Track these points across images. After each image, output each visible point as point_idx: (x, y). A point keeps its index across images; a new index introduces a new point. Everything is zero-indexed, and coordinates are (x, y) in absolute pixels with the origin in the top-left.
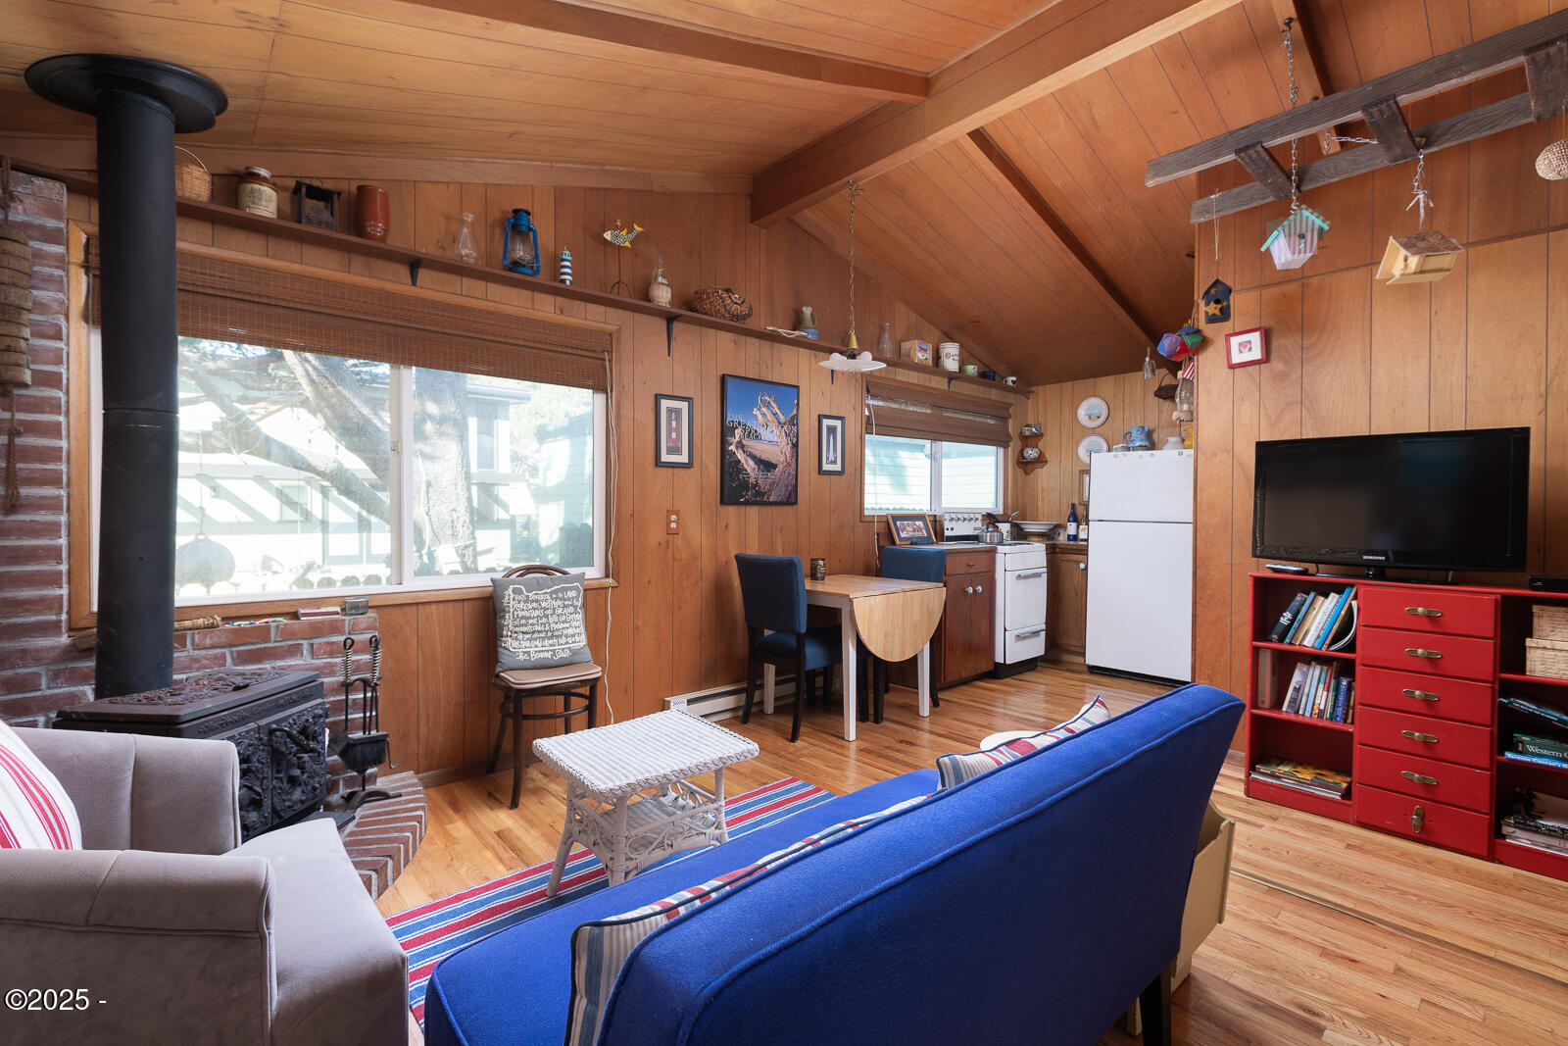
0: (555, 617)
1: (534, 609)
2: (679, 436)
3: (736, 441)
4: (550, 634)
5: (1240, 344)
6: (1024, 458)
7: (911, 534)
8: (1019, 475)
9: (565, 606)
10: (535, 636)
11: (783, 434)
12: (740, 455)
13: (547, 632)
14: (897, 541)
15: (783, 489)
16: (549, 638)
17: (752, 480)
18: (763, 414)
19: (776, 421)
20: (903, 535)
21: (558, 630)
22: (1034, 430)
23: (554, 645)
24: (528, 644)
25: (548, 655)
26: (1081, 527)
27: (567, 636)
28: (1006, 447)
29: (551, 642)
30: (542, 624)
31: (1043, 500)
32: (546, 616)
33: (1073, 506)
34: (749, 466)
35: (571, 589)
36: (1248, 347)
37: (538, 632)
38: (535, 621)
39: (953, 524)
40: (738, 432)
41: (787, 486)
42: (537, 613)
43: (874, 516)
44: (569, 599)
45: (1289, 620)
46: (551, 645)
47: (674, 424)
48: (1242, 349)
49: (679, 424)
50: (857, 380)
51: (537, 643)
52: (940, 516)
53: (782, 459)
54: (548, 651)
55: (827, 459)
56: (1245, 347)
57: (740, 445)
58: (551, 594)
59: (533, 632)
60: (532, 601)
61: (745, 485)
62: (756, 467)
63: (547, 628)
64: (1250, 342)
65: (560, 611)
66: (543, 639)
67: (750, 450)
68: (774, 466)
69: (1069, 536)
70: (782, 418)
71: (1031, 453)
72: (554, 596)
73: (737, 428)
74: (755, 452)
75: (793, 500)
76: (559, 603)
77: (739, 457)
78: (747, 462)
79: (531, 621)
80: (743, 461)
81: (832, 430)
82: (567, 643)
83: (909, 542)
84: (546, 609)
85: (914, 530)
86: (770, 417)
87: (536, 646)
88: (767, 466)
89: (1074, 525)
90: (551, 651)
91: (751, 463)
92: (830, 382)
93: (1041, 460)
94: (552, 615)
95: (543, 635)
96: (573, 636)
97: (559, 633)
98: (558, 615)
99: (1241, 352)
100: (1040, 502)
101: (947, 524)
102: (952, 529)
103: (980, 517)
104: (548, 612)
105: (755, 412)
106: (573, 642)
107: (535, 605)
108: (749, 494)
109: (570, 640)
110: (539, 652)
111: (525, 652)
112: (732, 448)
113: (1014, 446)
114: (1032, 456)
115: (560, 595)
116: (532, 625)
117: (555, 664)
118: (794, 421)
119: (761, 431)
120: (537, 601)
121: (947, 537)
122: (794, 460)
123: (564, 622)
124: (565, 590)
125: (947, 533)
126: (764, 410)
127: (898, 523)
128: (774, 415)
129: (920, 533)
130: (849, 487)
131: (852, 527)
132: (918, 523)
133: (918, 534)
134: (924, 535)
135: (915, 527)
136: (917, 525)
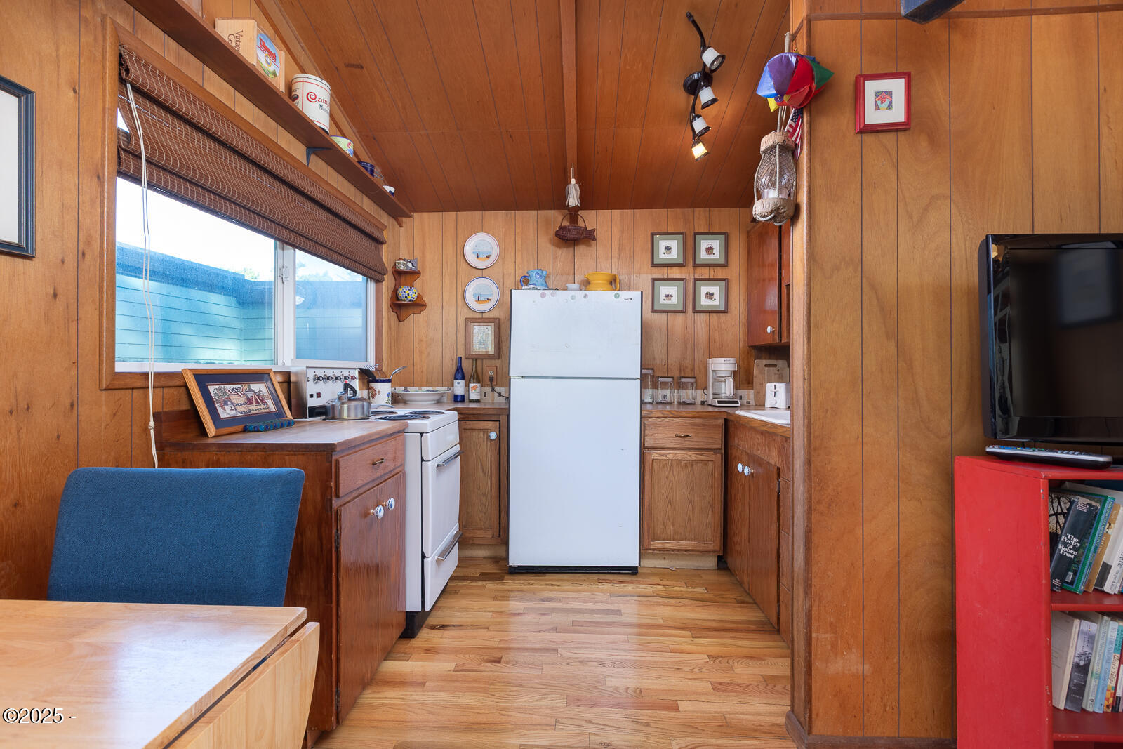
5: (877, 95)
6: (398, 299)
7: (243, 409)
8: (392, 318)
14: (211, 429)
20: (225, 412)
22: (410, 265)
26: (471, 385)
28: (378, 281)
31: (421, 352)
33: (460, 359)
36: (888, 101)
39: (320, 388)
43: (146, 375)
45: (1074, 548)
48: (879, 102)
52: (296, 374)
56: (883, 101)
64: (890, 94)
69: (456, 396)
71: (408, 293)
83: (240, 428)
85: (250, 401)
89: (462, 382)
93: (418, 305)
99: (877, 108)
100: (417, 355)
101: (311, 388)
102: (319, 395)
103: (356, 374)
113: (388, 282)
114: (409, 297)
121: (312, 409)
125: (311, 403)
127: (212, 389)
129: (258, 407)
130: (55, 295)
131: (72, 405)
132: (256, 387)
133: (257, 412)
134: (268, 410)
135: (250, 395)
136: (254, 391)
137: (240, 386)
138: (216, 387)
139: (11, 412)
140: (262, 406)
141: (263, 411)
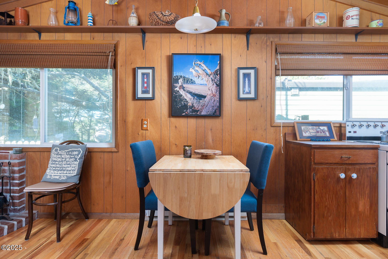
0: (65, 162)
1: (59, 158)
2: (148, 86)
3: (179, 85)
4: (61, 169)
7: (314, 134)
9: (71, 158)
10: (57, 169)
11: (210, 80)
12: (182, 92)
13: (60, 168)
14: (298, 139)
15: (211, 109)
16: (61, 170)
17: (190, 104)
18: (197, 71)
19: (205, 73)
20: (305, 135)
21: (65, 167)
23: (61, 174)
24: (52, 172)
25: (57, 177)
27: (67, 171)
29: (61, 172)
30: (60, 164)
32: (62, 161)
34: (188, 97)
35: (76, 151)
37: (58, 167)
38: (57, 163)
39: (357, 129)
40: (180, 81)
41: (213, 107)
42: (59, 159)
44: (73, 155)
46: (60, 174)
47: (145, 80)
49: (148, 80)
50: (267, 46)
51: (56, 172)
53: (210, 92)
54: (58, 176)
55: (244, 91)
57: (182, 87)
58: (67, 152)
59: (56, 167)
60: (59, 155)
61: (185, 107)
62: (192, 98)
63: (61, 166)
65: (68, 160)
66: (58, 170)
67: (188, 89)
68: (205, 97)
70: (209, 72)
72: (68, 153)
73: (180, 79)
74: (191, 90)
75: (218, 113)
76: (69, 156)
77: (182, 93)
78: (186, 95)
79: (56, 163)
80: (184, 95)
81: (247, 76)
82: (66, 173)
84: (63, 158)
85: (318, 132)
86: (200, 71)
87: (55, 173)
88: (201, 97)
90: (59, 176)
91: (189, 96)
92: (246, 49)
94: (64, 161)
95: (59, 169)
96: (70, 171)
97: (65, 169)
98: (67, 161)
101: (349, 129)
102: (355, 132)
104: (63, 160)
105: (191, 70)
106: (69, 173)
107: (60, 156)
108: (188, 111)
109: (68, 172)
110: (55, 176)
111: (50, 175)
112: (177, 89)
115: (70, 153)
116: (56, 164)
117: (60, 182)
118: (220, 73)
119: (195, 79)
120: (61, 155)
121: (347, 137)
122: (218, 93)
123: (68, 164)
124: (73, 151)
125: (349, 135)
126: (197, 68)
127: (302, 127)
128: (204, 70)
129: (321, 134)
130: (262, 106)
131: (265, 129)
132: (322, 128)
133: (320, 135)
134: (325, 135)
135: (318, 130)
136: (321, 129)
137: (315, 127)
138: (305, 127)
139: (254, 130)
140: (323, 134)
141: (323, 135)
